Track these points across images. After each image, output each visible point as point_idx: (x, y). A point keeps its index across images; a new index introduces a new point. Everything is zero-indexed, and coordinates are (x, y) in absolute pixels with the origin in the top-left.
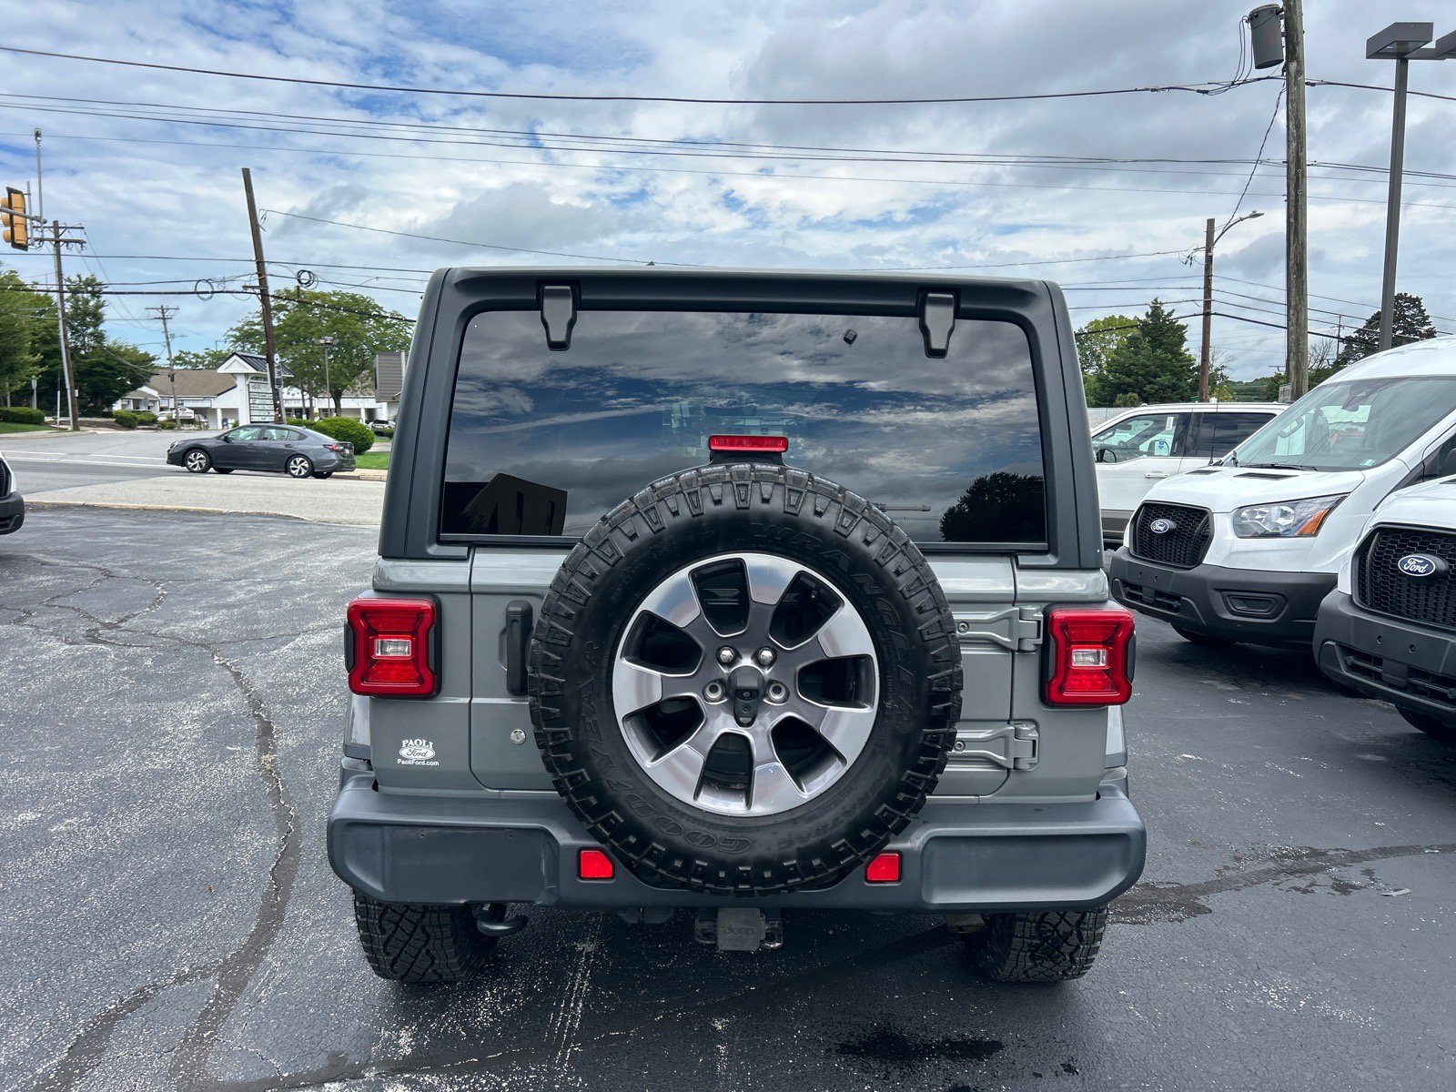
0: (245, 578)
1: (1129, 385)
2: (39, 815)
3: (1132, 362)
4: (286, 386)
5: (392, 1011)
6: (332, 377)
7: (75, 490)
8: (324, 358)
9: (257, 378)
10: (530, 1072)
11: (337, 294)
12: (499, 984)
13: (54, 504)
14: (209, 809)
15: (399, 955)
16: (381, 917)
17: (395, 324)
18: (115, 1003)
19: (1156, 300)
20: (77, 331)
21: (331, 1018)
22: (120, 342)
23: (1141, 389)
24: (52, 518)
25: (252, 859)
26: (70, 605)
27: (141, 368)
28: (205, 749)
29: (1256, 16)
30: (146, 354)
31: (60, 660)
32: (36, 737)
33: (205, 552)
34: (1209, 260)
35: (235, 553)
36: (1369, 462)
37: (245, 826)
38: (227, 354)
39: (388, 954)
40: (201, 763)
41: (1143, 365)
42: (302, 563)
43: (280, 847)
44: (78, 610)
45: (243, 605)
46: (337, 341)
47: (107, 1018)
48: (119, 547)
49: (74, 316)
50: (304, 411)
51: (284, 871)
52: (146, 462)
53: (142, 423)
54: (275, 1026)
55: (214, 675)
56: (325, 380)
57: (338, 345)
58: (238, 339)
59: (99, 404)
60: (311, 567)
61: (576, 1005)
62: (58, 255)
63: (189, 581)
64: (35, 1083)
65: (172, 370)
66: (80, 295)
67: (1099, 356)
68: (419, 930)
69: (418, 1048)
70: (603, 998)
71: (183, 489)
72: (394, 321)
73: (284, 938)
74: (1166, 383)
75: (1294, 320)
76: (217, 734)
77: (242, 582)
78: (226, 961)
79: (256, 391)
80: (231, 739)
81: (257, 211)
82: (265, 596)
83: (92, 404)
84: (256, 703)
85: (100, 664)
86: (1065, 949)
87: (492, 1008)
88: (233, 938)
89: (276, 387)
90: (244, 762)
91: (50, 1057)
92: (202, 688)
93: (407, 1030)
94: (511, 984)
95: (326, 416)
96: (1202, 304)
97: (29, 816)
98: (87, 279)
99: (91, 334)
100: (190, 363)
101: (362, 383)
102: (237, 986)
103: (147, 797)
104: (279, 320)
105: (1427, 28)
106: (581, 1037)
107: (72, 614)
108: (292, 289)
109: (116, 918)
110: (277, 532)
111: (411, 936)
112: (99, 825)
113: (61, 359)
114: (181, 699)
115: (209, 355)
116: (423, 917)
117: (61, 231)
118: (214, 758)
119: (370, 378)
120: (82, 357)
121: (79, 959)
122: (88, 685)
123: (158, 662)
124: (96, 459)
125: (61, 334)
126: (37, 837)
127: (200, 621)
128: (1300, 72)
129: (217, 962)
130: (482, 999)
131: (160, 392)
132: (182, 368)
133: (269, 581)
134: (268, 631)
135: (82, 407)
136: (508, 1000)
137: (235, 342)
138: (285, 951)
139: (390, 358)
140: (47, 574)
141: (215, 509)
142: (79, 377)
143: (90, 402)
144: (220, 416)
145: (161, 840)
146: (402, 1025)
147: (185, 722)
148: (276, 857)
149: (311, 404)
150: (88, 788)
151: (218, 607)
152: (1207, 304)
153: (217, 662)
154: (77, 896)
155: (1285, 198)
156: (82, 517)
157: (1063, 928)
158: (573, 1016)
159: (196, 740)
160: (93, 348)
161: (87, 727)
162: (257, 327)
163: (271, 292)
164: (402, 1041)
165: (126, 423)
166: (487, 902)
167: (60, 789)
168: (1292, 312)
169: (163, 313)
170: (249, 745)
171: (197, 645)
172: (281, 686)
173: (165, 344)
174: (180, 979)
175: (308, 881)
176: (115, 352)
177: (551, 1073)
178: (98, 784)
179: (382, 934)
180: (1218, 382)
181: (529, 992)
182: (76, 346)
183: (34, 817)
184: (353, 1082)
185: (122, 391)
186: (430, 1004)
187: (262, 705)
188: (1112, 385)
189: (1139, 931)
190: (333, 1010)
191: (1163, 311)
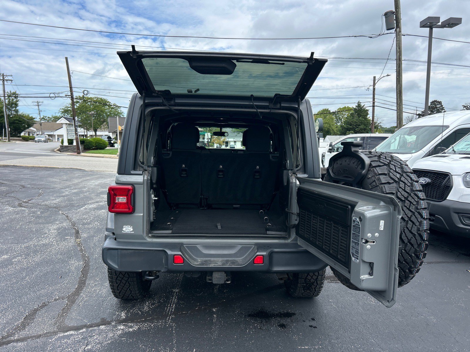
0: (68, 188)
1: (351, 128)
2: (9, 256)
3: (351, 121)
4: (79, 127)
5: (119, 307)
6: (94, 124)
7: (10, 161)
8: (91, 119)
9: (70, 125)
10: (160, 322)
11: (96, 98)
12: (150, 300)
13: (3, 165)
14: (61, 254)
15: (121, 290)
16: (116, 279)
17: (115, 108)
18: (37, 306)
19: (359, 102)
20: (9, 109)
21: (101, 309)
22: (24, 113)
23: (354, 130)
24: (3, 169)
25: (75, 268)
26: (12, 196)
27: (31, 121)
28: (58, 237)
29: (387, 14)
30: (32, 117)
31: (11, 212)
32: (5, 234)
33: (54, 180)
34: (374, 89)
35: (64, 180)
36: (414, 151)
37: (73, 259)
38: (59, 117)
39: (118, 290)
40: (58, 241)
41: (355, 122)
42: (86, 183)
43: (84, 265)
44: (15, 197)
45: (68, 196)
46: (96, 113)
47: (34, 310)
48: (26, 178)
49: (9, 104)
50: (85, 136)
51: (85, 271)
52: (33, 152)
53: (31, 139)
54: (85, 312)
55: (60, 217)
56: (92, 126)
57: (96, 114)
58: (63, 112)
59: (17, 133)
60: (89, 184)
61: (173, 305)
62: (4, 85)
63: (50, 189)
64: (15, 327)
65: (41, 122)
66: (10, 98)
67: (341, 119)
68: (127, 283)
69: (127, 317)
70: (181, 303)
71: (46, 160)
72: (114, 107)
73: (86, 289)
74: (362, 128)
75: (399, 108)
76: (62, 234)
77: (67, 189)
78: (69, 295)
79: (69, 129)
80: (67, 235)
81: (70, 71)
82: (74, 193)
83: (14, 133)
84: (74, 224)
85: (24, 213)
86: (313, 287)
87: (148, 306)
88: (71, 289)
89: (76, 128)
90: (71, 241)
91: (18, 321)
92: (56, 220)
93: (124, 312)
94: (154, 300)
95: (92, 137)
96: (372, 103)
97: (5, 257)
98: (13, 92)
99: (14, 110)
100: (47, 120)
101: (104, 126)
102: (73, 302)
103: (42, 251)
104: (77, 106)
105: (438, 19)
106: (174, 313)
107: (13, 199)
108: (81, 96)
109: (35, 284)
110: (77, 174)
111: (125, 284)
112: (27, 259)
113: (4, 118)
114: (50, 223)
115: (53, 117)
116: (128, 279)
117: (5, 77)
118: (62, 240)
119: (106, 125)
120: (11, 117)
121: (25, 295)
122: (20, 219)
123: (42, 213)
124: (17, 151)
125: (5, 110)
126: (8, 263)
127: (54, 201)
128: (400, 31)
129: (66, 295)
130: (145, 304)
131: (37, 129)
132: (44, 121)
133: (76, 189)
134: (76, 203)
135: (11, 134)
136: (153, 304)
137: (62, 113)
138: (87, 292)
139: (113, 118)
140: (4, 187)
141: (57, 167)
142: (11, 124)
143: (13, 133)
144: (56, 137)
145: (47, 263)
146: (122, 311)
147: (52, 230)
148: (83, 267)
149: (87, 133)
150: (23, 249)
151: (60, 197)
152: (374, 103)
153: (61, 213)
154: (23, 279)
155: (396, 70)
156: (13, 169)
157: (312, 280)
158: (172, 308)
159: (56, 235)
160: (15, 115)
161: (21, 232)
162: (69, 108)
163: (74, 97)
164: (122, 315)
165: (25, 139)
166: (148, 271)
167: (15, 249)
168: (398, 106)
169: (38, 103)
170: (73, 237)
171: (54, 208)
172: (81, 220)
173: (39, 114)
174: (56, 300)
175: (92, 274)
176: (22, 116)
177: (166, 322)
178: (26, 247)
179: (117, 284)
180: (379, 128)
181: (159, 302)
182: (9, 114)
183: (7, 257)
184: (108, 325)
185: (25, 129)
186: (130, 305)
187: (76, 225)
188: (345, 128)
189: (337, 285)
190: (102, 307)
191: (361, 105)
